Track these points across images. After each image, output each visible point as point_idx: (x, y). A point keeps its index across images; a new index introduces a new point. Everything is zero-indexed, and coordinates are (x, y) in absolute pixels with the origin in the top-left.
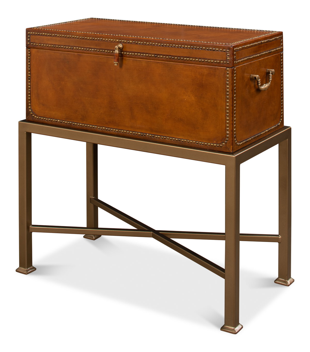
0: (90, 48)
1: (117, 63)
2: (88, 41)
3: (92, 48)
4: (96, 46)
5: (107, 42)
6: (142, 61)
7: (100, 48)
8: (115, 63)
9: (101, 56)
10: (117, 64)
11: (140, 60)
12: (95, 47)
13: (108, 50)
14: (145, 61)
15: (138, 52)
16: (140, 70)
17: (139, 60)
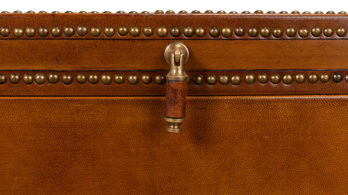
0: (22, 72)
1: (178, 121)
2: (15, 43)
3: (34, 72)
4: (57, 61)
5: (107, 42)
6: (276, 101)
7: (78, 67)
8: (170, 124)
9: (83, 102)
10: (179, 125)
11: (269, 101)
12: (54, 67)
13: (113, 73)
14: (290, 100)
15: (260, 67)
16: (266, 137)
17: (262, 101)
